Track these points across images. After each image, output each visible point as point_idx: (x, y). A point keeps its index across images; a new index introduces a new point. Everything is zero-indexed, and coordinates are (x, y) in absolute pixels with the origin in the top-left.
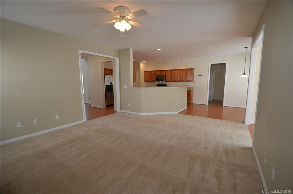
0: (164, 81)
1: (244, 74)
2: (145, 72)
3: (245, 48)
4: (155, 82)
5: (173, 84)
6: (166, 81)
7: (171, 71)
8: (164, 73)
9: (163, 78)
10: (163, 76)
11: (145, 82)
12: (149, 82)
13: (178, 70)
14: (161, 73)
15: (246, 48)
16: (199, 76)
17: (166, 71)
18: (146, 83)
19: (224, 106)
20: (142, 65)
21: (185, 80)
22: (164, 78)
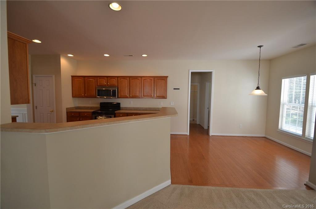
0: (115, 96)
1: (258, 88)
2: (72, 77)
3: (258, 47)
4: (95, 97)
5: (132, 102)
6: (119, 96)
7: (128, 78)
8: (114, 82)
9: (114, 92)
10: (113, 86)
11: (73, 97)
12: (83, 97)
13: (141, 77)
14: (108, 82)
15: (260, 47)
16: (174, 89)
17: (119, 78)
18: (77, 99)
19: (210, 135)
20: (63, 62)
21: (154, 96)
22: (116, 90)
